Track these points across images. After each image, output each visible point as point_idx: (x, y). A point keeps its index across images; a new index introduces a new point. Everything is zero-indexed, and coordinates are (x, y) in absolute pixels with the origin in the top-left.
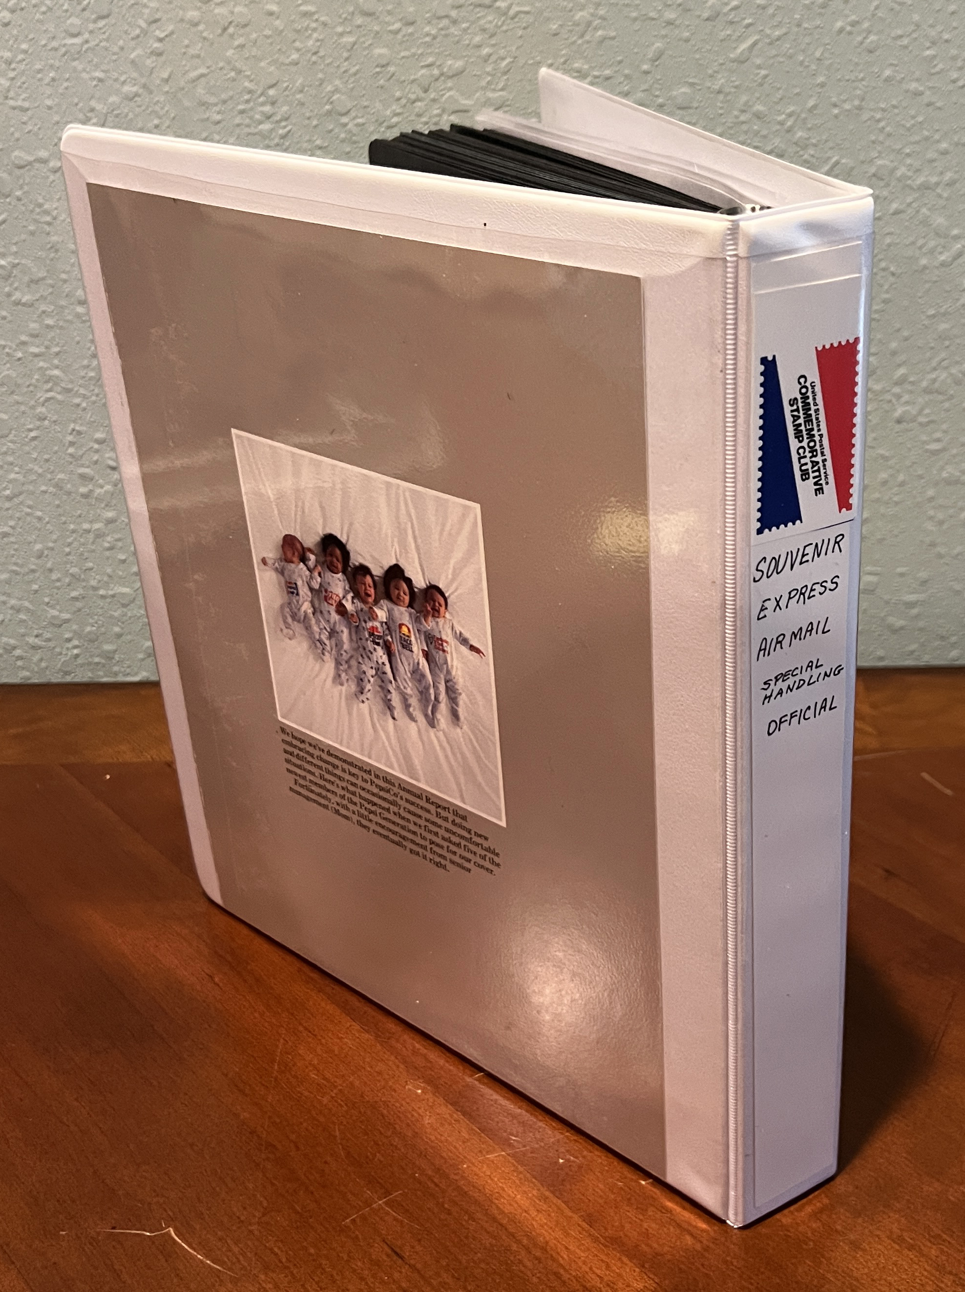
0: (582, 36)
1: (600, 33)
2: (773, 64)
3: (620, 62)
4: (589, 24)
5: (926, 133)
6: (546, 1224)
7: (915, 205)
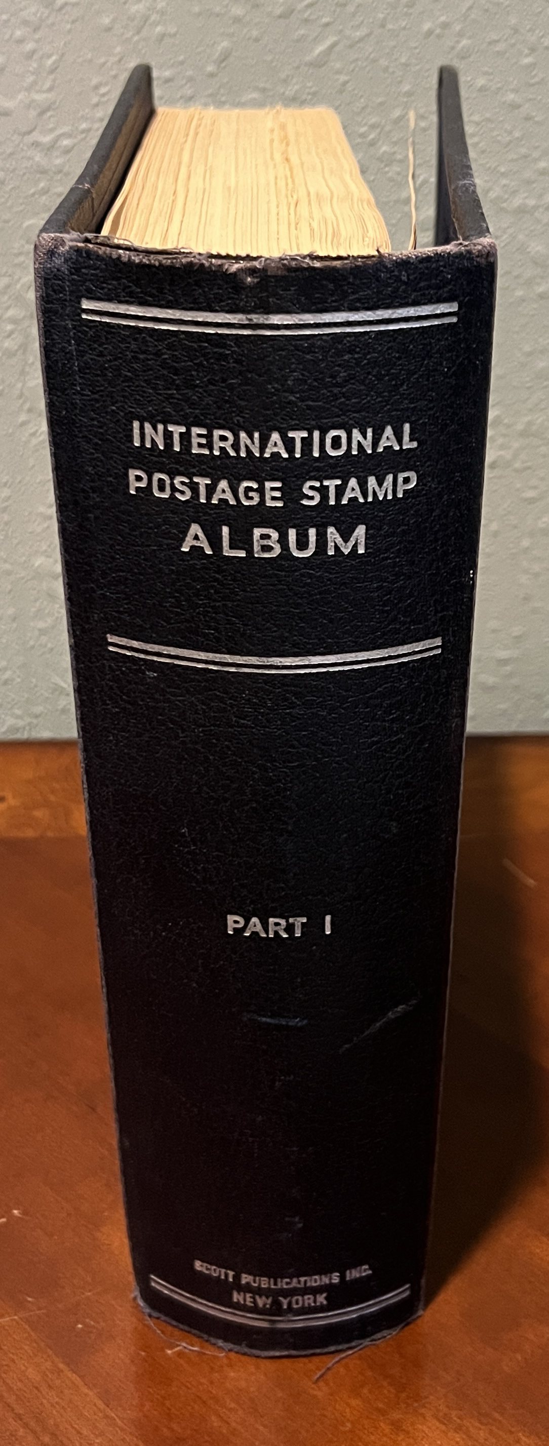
0: (138, 32)
1: (159, 29)
2: (353, 71)
3: (182, 63)
4: (146, 19)
5: (523, 151)
6: (57, 1403)
7: (510, 231)
